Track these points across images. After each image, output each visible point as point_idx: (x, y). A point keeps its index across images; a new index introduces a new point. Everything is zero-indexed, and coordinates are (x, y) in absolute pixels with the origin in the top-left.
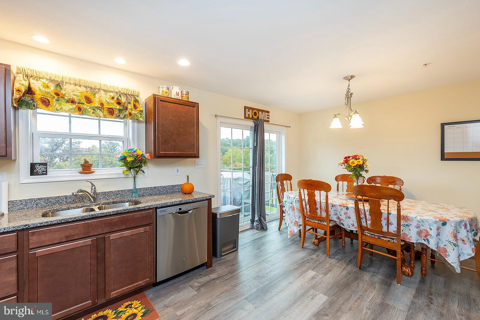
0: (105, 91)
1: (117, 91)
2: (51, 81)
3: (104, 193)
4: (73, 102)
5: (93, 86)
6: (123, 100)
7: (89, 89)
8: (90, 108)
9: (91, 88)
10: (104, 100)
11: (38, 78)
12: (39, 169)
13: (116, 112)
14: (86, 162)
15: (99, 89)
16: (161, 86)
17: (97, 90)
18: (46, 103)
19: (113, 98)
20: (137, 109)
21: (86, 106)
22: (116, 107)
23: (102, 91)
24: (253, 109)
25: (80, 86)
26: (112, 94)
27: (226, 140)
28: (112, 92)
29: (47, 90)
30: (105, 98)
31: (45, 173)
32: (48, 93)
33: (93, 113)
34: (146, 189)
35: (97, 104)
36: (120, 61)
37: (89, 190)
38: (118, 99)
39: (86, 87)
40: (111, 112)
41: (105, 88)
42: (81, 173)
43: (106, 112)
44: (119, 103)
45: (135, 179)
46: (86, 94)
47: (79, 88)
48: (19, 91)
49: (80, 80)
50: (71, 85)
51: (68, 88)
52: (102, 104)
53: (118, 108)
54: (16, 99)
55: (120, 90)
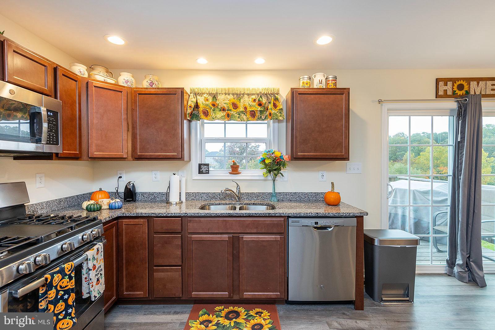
0: (248, 95)
1: (258, 92)
2: (210, 94)
3: (248, 194)
4: (224, 110)
5: (239, 93)
6: (264, 100)
7: (235, 96)
8: (236, 114)
9: (237, 94)
10: (248, 104)
11: (201, 94)
12: (204, 169)
13: (258, 114)
14: (235, 163)
15: (243, 94)
16: (302, 77)
17: (242, 96)
18: (206, 114)
19: (255, 100)
20: (277, 108)
21: (233, 112)
22: (257, 109)
23: (246, 95)
24: (454, 80)
25: (229, 94)
26: (254, 97)
27: (423, 135)
28: (253, 94)
29: (207, 103)
30: (247, 101)
31: (208, 172)
32: (207, 105)
33: (239, 117)
34: (286, 194)
35: (242, 109)
36: (260, 61)
37: (235, 190)
38: (259, 100)
39: (233, 94)
40: (253, 114)
41: (248, 92)
42: (230, 173)
43: (249, 116)
44: (260, 105)
45: (274, 182)
46: (233, 101)
47: (229, 97)
48: (190, 107)
49: (229, 89)
50: (223, 95)
51: (221, 98)
52: (246, 108)
53: (259, 109)
54: (189, 114)
55: (261, 91)
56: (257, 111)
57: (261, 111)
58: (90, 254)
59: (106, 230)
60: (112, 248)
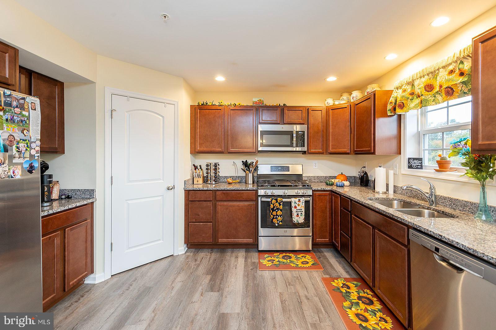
0: (444, 67)
1: (456, 59)
2: (408, 83)
4: (418, 97)
5: (433, 70)
6: (467, 65)
7: (430, 75)
8: (431, 97)
9: (432, 73)
11: (400, 87)
13: (457, 90)
14: (443, 159)
15: (438, 70)
17: (437, 72)
18: (401, 106)
19: (452, 72)
21: (428, 96)
23: (441, 70)
25: (424, 77)
26: (451, 68)
28: (450, 64)
29: (404, 94)
30: (443, 78)
32: (404, 96)
33: (434, 100)
35: (437, 89)
38: (459, 69)
39: (428, 74)
41: (444, 64)
42: (437, 171)
43: (444, 95)
44: (462, 74)
46: (429, 82)
47: (423, 80)
48: (391, 103)
49: (423, 71)
50: (418, 80)
51: (416, 83)
52: (441, 86)
53: (459, 82)
54: (390, 110)
55: (458, 55)
56: (456, 84)
57: (463, 83)
58: (293, 200)
59: (320, 195)
60: (326, 208)
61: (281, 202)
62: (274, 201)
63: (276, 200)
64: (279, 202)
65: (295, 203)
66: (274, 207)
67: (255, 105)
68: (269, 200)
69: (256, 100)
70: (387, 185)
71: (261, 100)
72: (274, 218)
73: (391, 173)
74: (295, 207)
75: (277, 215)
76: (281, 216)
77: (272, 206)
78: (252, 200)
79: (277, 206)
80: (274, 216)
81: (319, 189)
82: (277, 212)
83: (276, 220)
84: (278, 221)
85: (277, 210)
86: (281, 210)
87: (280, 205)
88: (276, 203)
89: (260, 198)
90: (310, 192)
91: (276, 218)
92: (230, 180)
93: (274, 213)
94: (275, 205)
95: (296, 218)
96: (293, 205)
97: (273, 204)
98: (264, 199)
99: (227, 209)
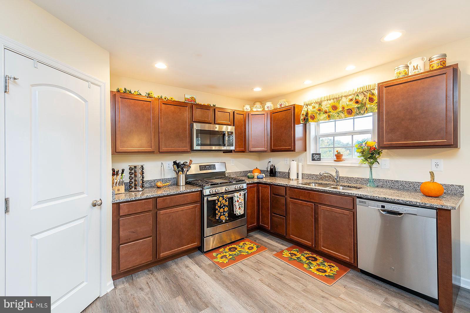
0: (346, 96)
1: (354, 93)
2: (317, 103)
3: (348, 178)
4: (326, 112)
5: (337, 97)
6: (360, 98)
7: (335, 100)
8: (336, 114)
9: (336, 98)
10: (345, 104)
11: (310, 104)
12: (316, 157)
13: (355, 111)
14: (339, 153)
15: (341, 97)
18: (313, 118)
19: (351, 100)
20: (374, 102)
21: (333, 113)
23: (344, 98)
25: (330, 100)
26: (351, 97)
28: (350, 95)
29: (314, 110)
30: (345, 102)
31: (319, 159)
32: (314, 111)
33: (338, 116)
35: (340, 109)
36: (351, 68)
38: (356, 99)
39: (333, 99)
40: (350, 112)
41: (346, 95)
42: (335, 161)
43: (346, 114)
44: (357, 102)
45: (371, 169)
46: (334, 104)
47: (329, 102)
48: (303, 115)
49: (330, 96)
50: (326, 101)
51: (324, 104)
52: (343, 108)
53: (356, 107)
54: (302, 120)
55: (357, 91)
56: (354, 108)
57: (358, 108)
58: (236, 194)
59: (250, 187)
60: (254, 198)
61: (227, 199)
62: (221, 199)
63: (223, 197)
64: (225, 199)
65: (238, 197)
66: (221, 204)
67: (187, 102)
68: (215, 198)
69: (188, 96)
70: (298, 174)
71: (193, 98)
72: (221, 215)
73: (300, 164)
74: (238, 201)
75: (224, 211)
76: (227, 211)
77: (219, 204)
78: (196, 202)
79: (224, 203)
80: (221, 213)
81: (251, 182)
82: (224, 209)
83: (224, 216)
84: (225, 216)
85: (224, 207)
86: (227, 206)
87: (226, 201)
88: (223, 200)
89: (205, 198)
90: (245, 186)
91: (224, 214)
92: (159, 184)
93: (222, 210)
94: (222, 203)
95: (239, 211)
96: (236, 199)
97: (220, 202)
98: (210, 199)
99: (170, 216)
